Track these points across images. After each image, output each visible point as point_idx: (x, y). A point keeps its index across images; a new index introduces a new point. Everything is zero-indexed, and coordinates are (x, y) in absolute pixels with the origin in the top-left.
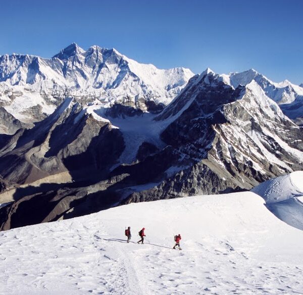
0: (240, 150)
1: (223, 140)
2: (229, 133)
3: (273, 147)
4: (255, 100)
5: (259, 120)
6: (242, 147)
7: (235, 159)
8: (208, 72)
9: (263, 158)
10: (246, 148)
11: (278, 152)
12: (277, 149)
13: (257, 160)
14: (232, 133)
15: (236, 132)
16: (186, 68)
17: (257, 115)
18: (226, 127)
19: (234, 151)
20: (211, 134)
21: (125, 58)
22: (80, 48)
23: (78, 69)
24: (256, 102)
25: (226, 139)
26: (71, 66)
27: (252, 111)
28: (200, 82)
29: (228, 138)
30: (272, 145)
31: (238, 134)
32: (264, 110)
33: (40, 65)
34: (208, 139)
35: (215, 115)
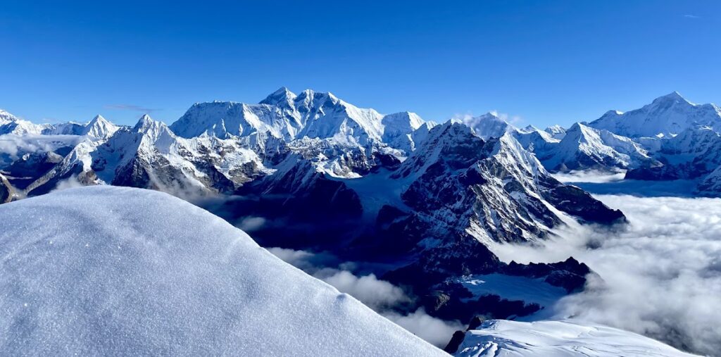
0: (505, 214)
1: (484, 203)
2: (491, 195)
3: (540, 210)
4: (512, 154)
5: (520, 178)
6: (507, 211)
7: (501, 226)
8: (453, 122)
9: (532, 224)
10: (512, 212)
11: (545, 216)
12: (545, 213)
13: (526, 227)
14: (493, 195)
15: (498, 194)
16: (411, 112)
17: (516, 172)
18: (486, 188)
19: (498, 216)
20: (470, 198)
21: (342, 103)
22: (290, 93)
23: (288, 117)
24: (514, 157)
25: (488, 203)
26: (280, 113)
27: (510, 168)
28: (444, 133)
29: (490, 200)
30: (538, 207)
31: (501, 196)
32: (524, 166)
33: (245, 113)
34: (468, 203)
35: (469, 173)
